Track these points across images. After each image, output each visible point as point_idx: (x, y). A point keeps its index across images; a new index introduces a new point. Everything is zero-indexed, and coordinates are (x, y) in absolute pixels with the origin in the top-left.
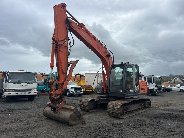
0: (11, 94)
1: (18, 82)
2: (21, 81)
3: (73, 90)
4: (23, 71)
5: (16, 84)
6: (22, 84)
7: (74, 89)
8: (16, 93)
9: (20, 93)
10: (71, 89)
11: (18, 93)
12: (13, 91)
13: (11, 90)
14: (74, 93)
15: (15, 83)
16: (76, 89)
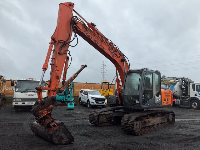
0: (17, 103)
1: (25, 91)
2: (28, 90)
3: (94, 101)
4: (33, 79)
5: (23, 94)
6: (29, 93)
7: (94, 99)
8: (23, 103)
9: (27, 103)
10: (92, 99)
11: (24, 103)
12: (20, 100)
13: (18, 100)
14: (95, 104)
15: (22, 92)
16: (97, 100)
